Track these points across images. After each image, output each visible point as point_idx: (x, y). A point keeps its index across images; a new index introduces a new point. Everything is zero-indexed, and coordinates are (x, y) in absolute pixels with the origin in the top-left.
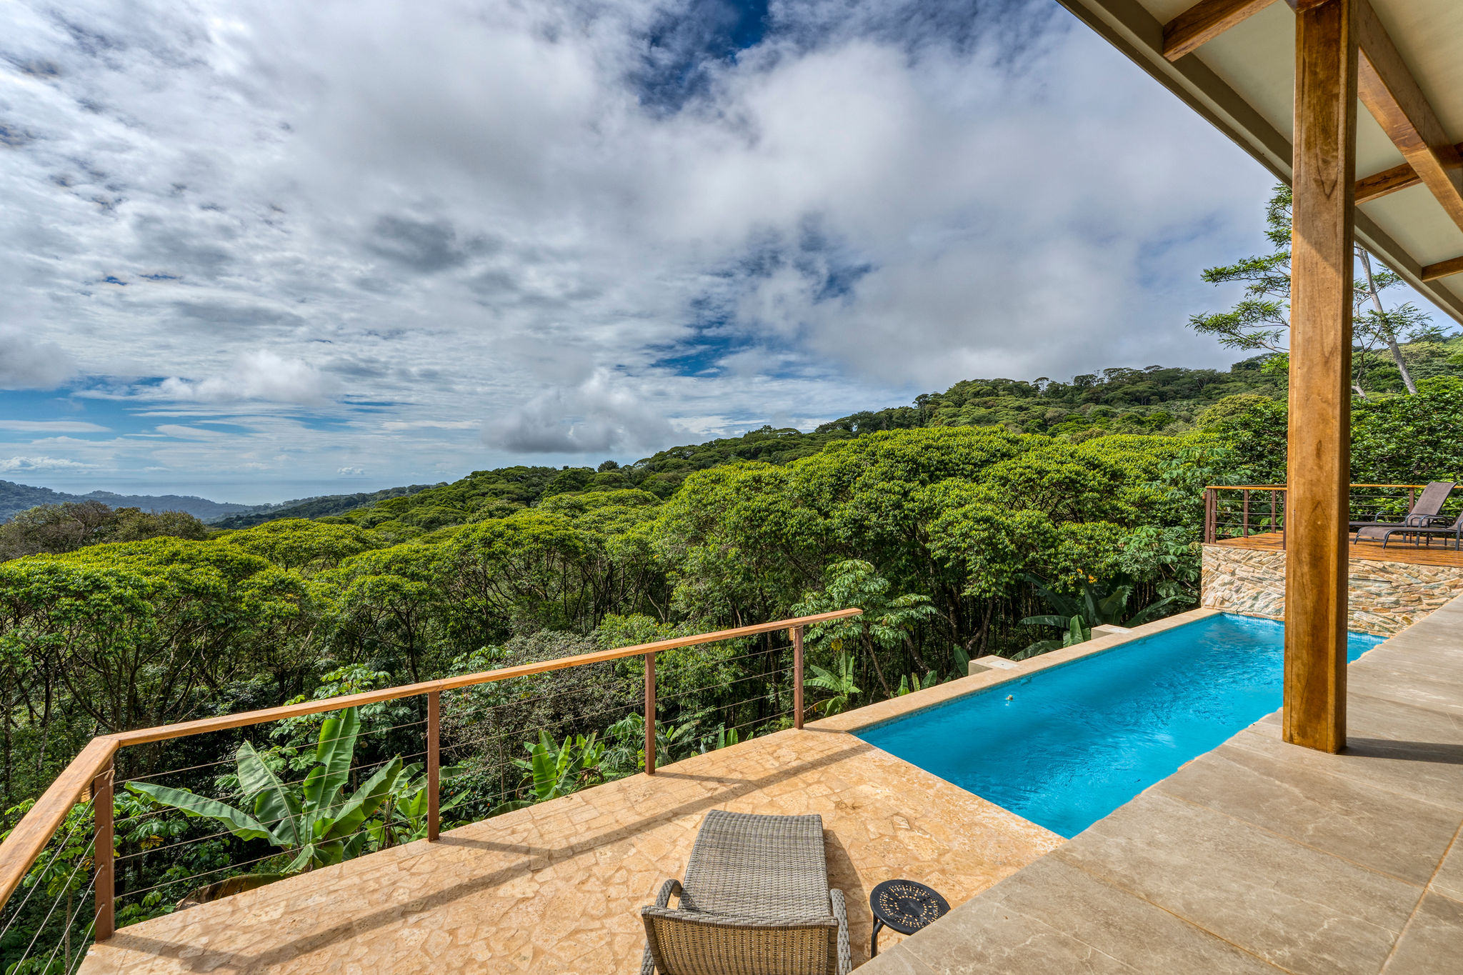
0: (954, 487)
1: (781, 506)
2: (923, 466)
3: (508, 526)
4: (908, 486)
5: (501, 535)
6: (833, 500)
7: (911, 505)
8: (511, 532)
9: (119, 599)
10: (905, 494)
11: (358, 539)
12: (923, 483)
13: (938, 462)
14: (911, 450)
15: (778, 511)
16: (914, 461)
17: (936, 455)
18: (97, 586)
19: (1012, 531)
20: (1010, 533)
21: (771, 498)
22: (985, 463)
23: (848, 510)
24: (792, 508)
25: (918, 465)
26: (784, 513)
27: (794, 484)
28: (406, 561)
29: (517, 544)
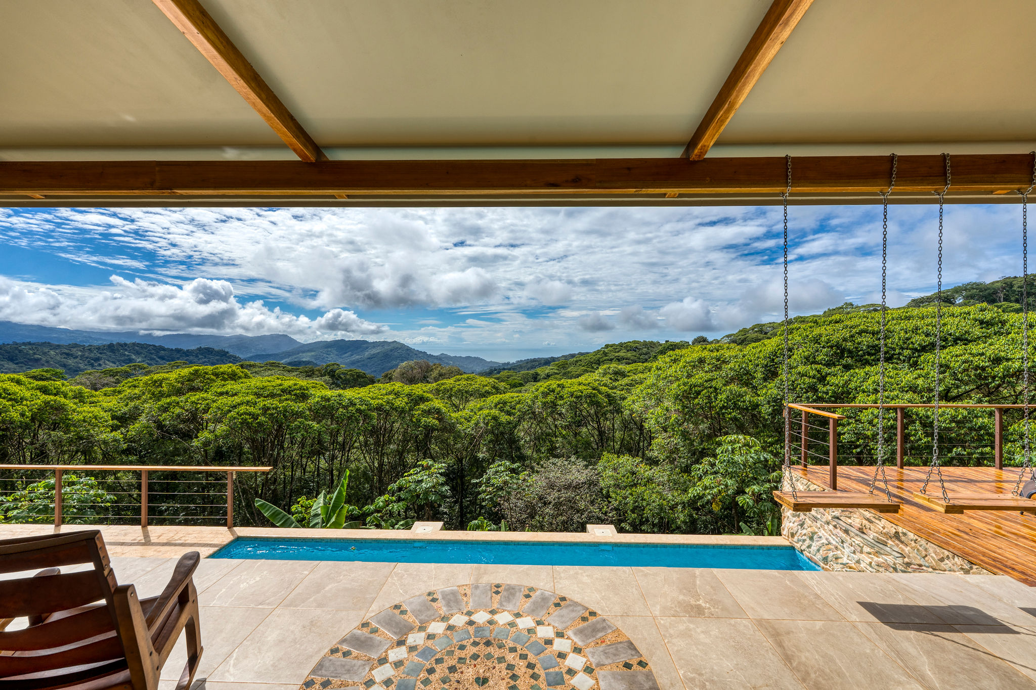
0: (876, 373)
1: (714, 383)
2: (850, 352)
3: (559, 385)
4: (827, 370)
5: (553, 391)
6: (765, 380)
7: (825, 389)
8: (559, 389)
9: (359, 411)
10: (822, 379)
11: (494, 387)
12: (847, 367)
13: (868, 347)
14: (836, 337)
15: (711, 387)
16: (838, 346)
17: (866, 340)
18: (352, 404)
19: (931, 424)
20: (927, 424)
21: (709, 376)
22: (928, 348)
23: (772, 389)
24: (725, 385)
25: (843, 351)
26: (716, 389)
27: (731, 365)
28: (505, 403)
29: (562, 398)
